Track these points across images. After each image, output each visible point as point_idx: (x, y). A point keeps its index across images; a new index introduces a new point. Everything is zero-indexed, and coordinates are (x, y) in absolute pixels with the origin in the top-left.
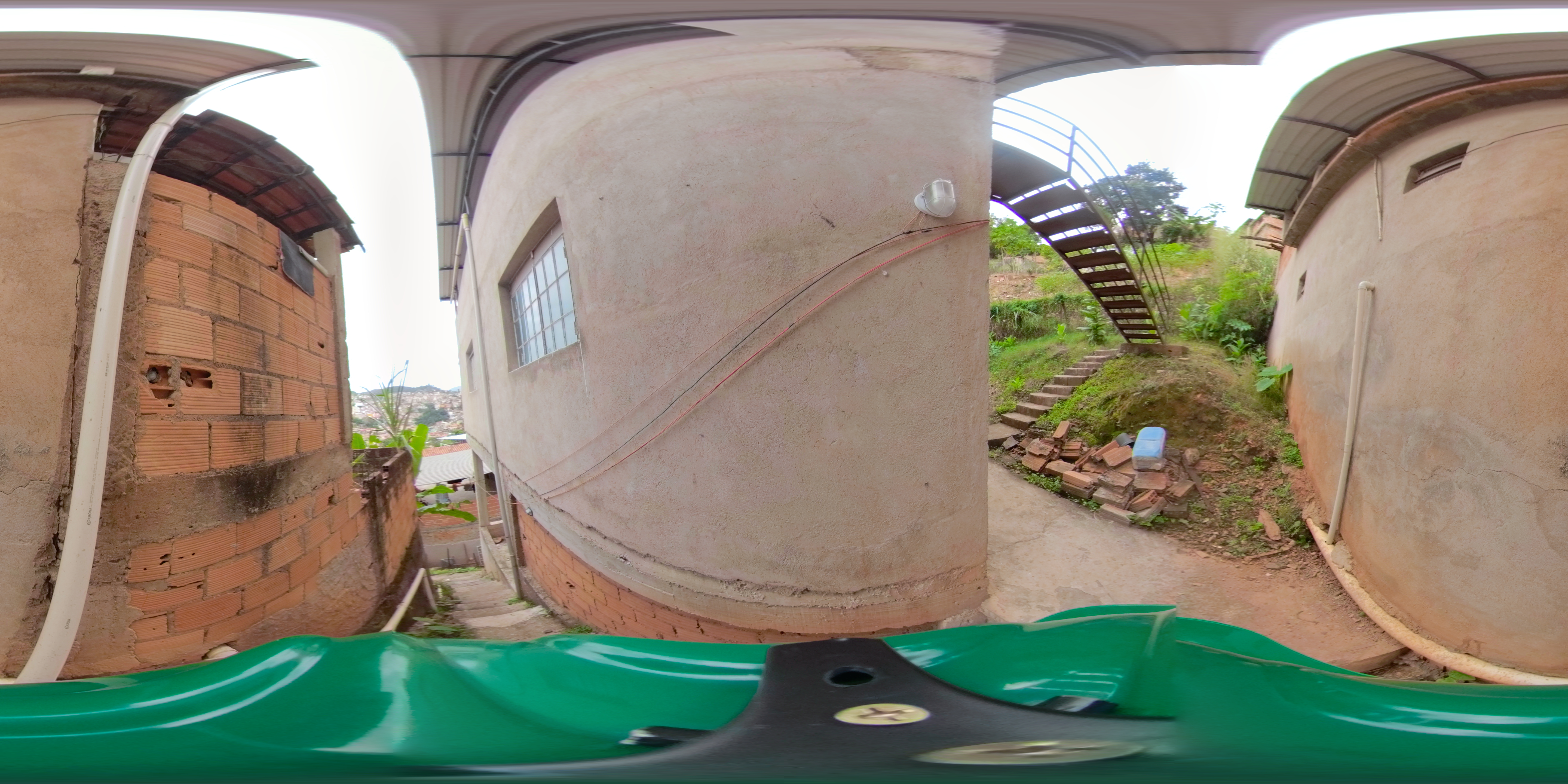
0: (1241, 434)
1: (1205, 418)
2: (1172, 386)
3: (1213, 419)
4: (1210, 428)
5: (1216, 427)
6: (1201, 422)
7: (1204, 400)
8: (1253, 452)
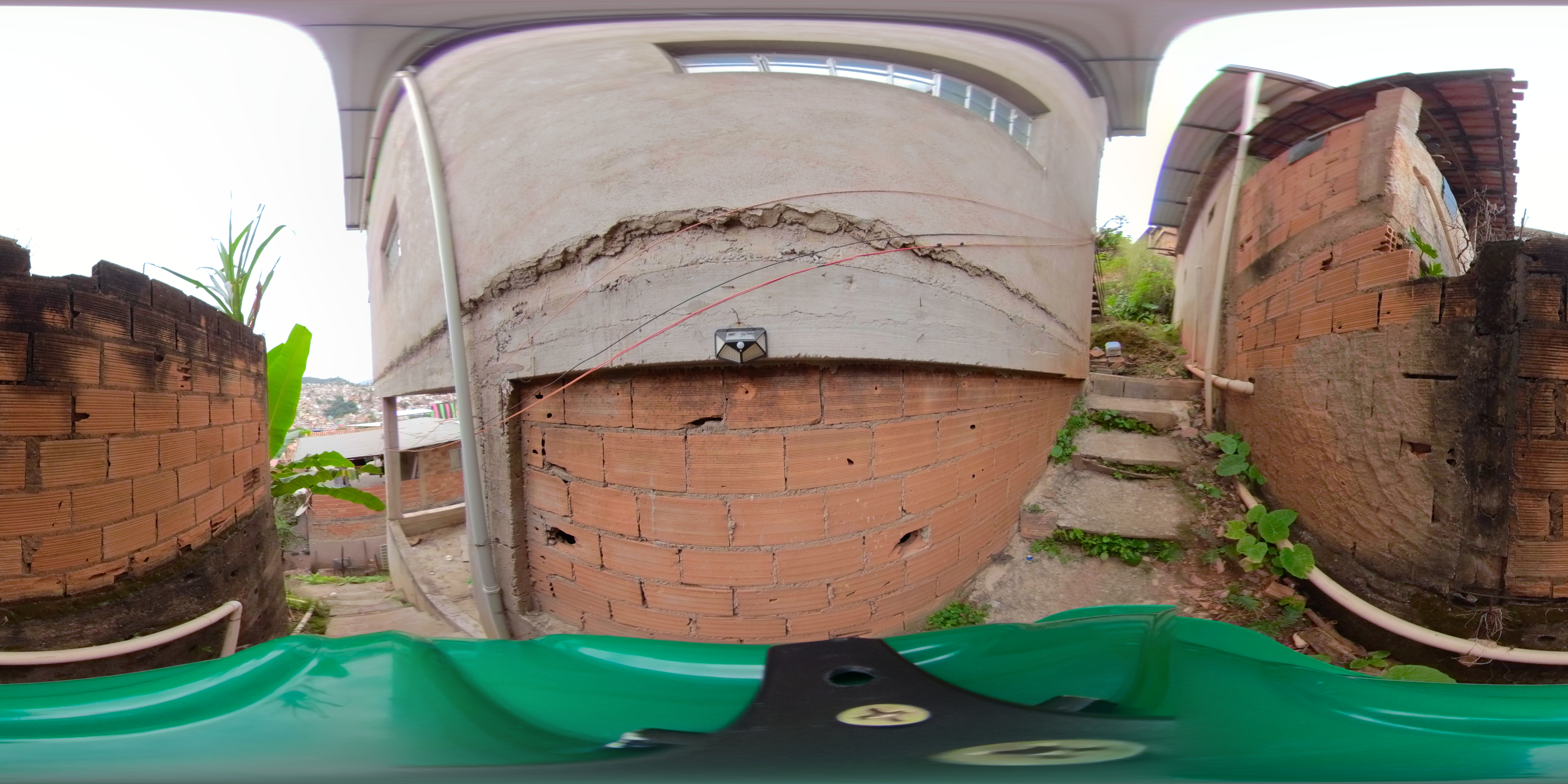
0: (1157, 347)
1: (1137, 342)
2: (1118, 328)
3: (1141, 342)
4: (1140, 347)
5: (1142, 346)
6: (1135, 344)
7: (1136, 334)
8: (1163, 353)
